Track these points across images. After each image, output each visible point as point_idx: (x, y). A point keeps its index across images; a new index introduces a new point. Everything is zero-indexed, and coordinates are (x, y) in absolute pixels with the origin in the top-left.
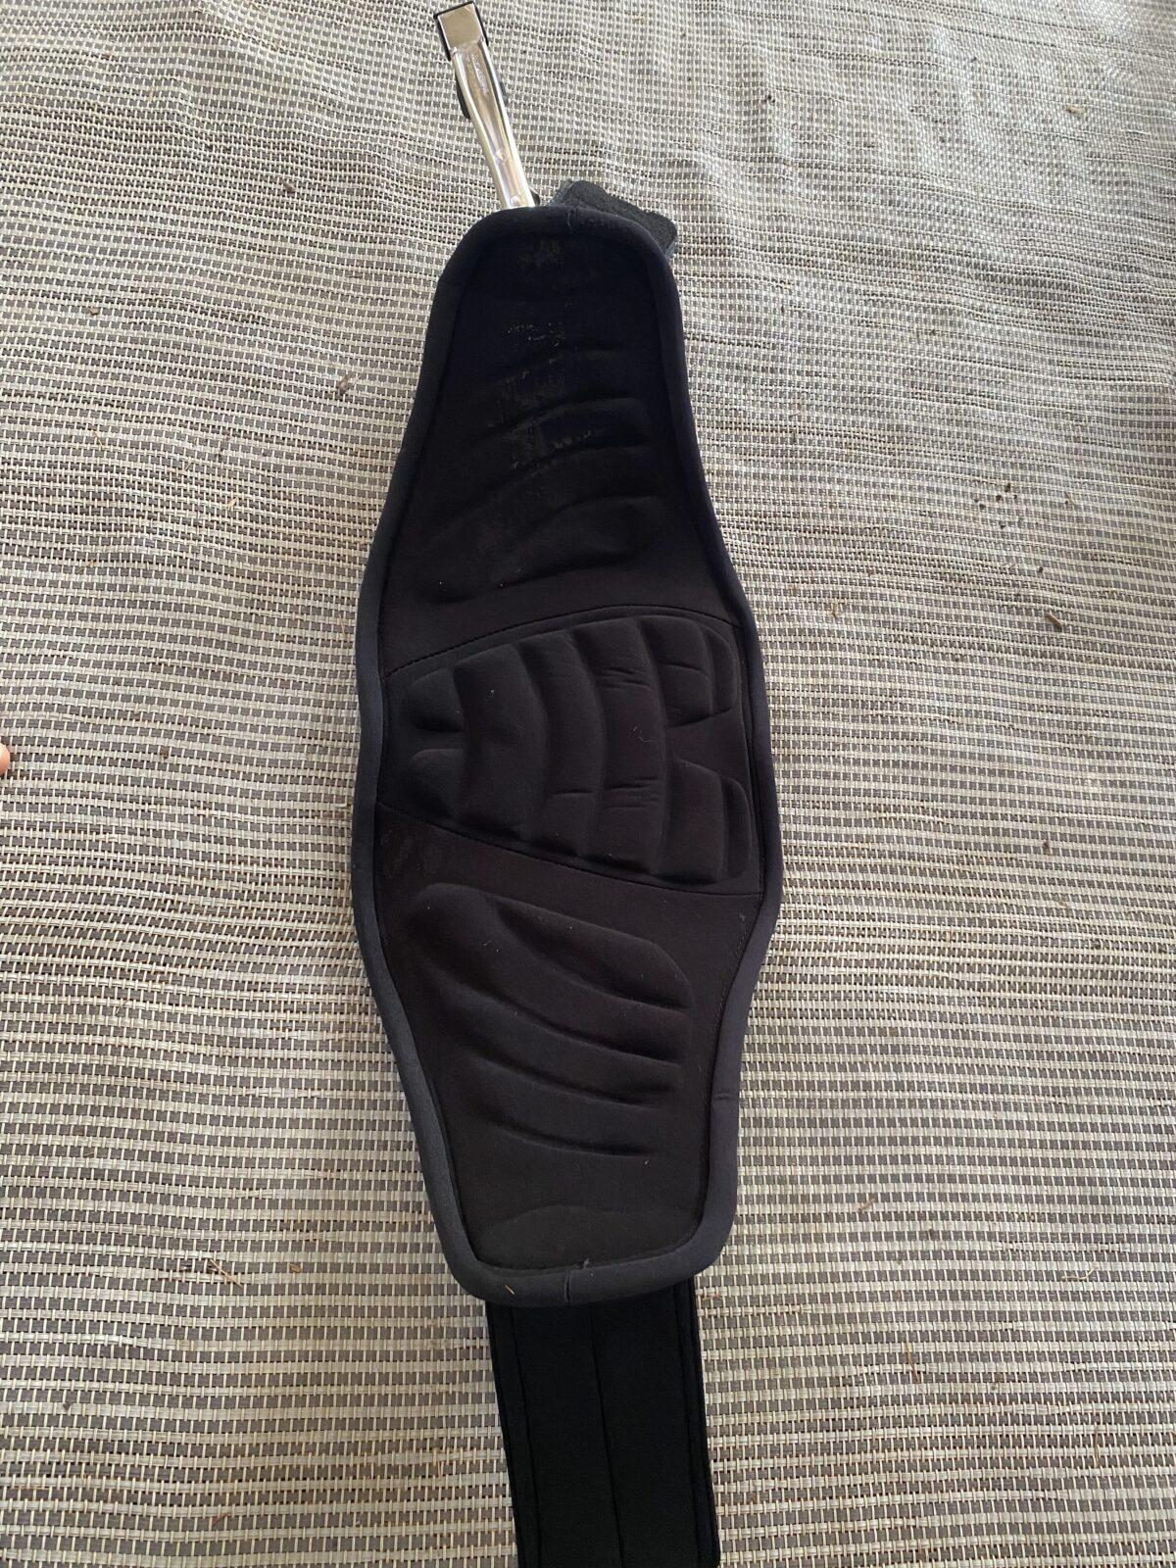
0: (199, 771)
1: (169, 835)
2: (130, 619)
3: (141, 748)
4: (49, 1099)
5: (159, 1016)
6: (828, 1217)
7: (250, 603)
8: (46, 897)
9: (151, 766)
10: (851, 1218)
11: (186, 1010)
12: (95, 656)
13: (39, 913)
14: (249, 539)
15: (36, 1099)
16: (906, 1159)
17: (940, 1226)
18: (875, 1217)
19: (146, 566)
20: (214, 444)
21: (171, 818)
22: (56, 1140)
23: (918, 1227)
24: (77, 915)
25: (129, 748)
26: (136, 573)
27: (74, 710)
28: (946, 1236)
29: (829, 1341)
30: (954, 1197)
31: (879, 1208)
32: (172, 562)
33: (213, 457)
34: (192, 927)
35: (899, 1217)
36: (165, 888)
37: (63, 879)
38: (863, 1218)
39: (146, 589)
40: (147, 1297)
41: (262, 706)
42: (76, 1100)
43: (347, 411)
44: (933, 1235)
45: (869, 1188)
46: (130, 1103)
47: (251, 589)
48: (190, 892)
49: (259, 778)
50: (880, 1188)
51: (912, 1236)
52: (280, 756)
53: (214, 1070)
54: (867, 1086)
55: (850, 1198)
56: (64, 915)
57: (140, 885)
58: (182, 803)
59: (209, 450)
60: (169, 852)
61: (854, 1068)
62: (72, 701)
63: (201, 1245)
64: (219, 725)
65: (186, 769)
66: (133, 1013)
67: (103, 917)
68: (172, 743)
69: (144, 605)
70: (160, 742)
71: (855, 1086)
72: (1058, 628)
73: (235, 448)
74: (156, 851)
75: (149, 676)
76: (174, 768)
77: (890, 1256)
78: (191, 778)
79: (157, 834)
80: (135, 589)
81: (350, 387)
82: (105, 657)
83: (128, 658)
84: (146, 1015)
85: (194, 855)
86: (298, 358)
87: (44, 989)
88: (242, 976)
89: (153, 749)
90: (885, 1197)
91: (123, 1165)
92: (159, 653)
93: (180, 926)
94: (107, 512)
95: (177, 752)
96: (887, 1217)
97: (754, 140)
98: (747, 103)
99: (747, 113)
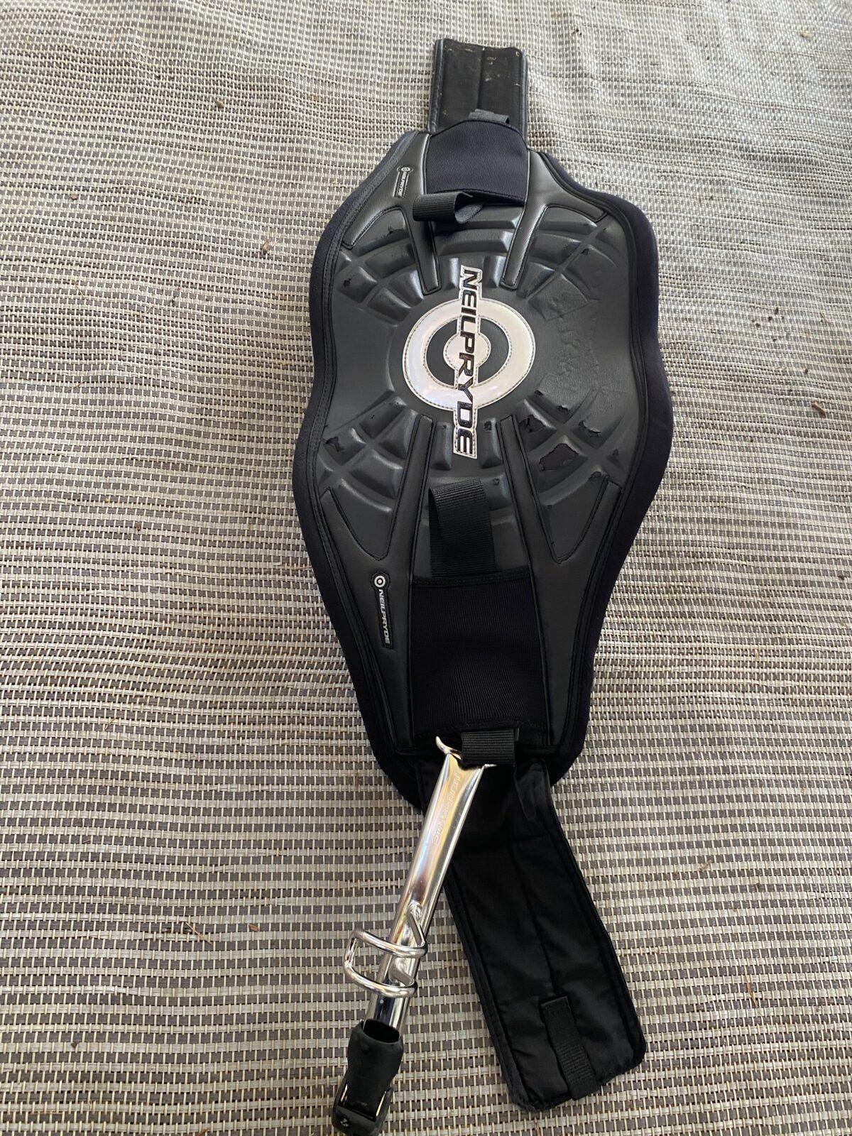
0: (165, 539)
1: (144, 589)
2: (108, 426)
3: (120, 524)
4: (53, 798)
5: (139, 730)
6: (676, 876)
7: (200, 411)
8: (49, 640)
9: (127, 537)
10: (694, 876)
11: (161, 725)
12: (81, 455)
13: (43, 652)
14: (197, 363)
15: (43, 798)
16: (734, 828)
17: (765, 880)
18: (713, 875)
19: (119, 385)
20: (168, 293)
21: (145, 576)
22: (59, 831)
23: (747, 881)
24: (74, 654)
25: (110, 523)
26: (111, 391)
27: (67, 496)
28: (771, 888)
29: (684, 975)
30: (775, 857)
31: (717, 867)
32: (138, 382)
33: (167, 303)
34: (165, 660)
35: (732, 874)
36: (142, 631)
37: (62, 626)
38: (704, 875)
39: (119, 403)
40: (136, 954)
41: (212, 489)
42: (75, 798)
43: (269, 266)
44: (759, 887)
45: (706, 852)
46: (118, 799)
47: (201, 400)
48: (162, 633)
49: (213, 544)
50: (715, 852)
51: (743, 889)
52: (227, 526)
53: (184, 772)
54: (700, 771)
55: (692, 860)
56: (64, 653)
57: (122, 629)
58: (153, 565)
59: (164, 298)
60: (144, 603)
61: (689, 757)
62: (65, 489)
63: (179, 911)
64: (180, 504)
65: (156, 539)
66: (119, 729)
67: (94, 655)
68: (144, 519)
69: (118, 414)
70: (135, 518)
71: (691, 771)
72: (822, 414)
73: (184, 295)
74: (134, 602)
75: (125, 468)
76: (146, 538)
77: (727, 905)
78: (160, 545)
79: (134, 588)
80: (111, 403)
81: (271, 248)
82: (90, 455)
83: (108, 455)
84: (129, 730)
85: (164, 604)
86: (230, 228)
87: (48, 711)
88: (204, 698)
89: (129, 524)
90: (720, 859)
91: (114, 849)
92: (131, 451)
93: (155, 659)
94: (88, 345)
95: (148, 526)
96: (722, 874)
97: (568, 62)
98: (561, 36)
99: (561, 43)
